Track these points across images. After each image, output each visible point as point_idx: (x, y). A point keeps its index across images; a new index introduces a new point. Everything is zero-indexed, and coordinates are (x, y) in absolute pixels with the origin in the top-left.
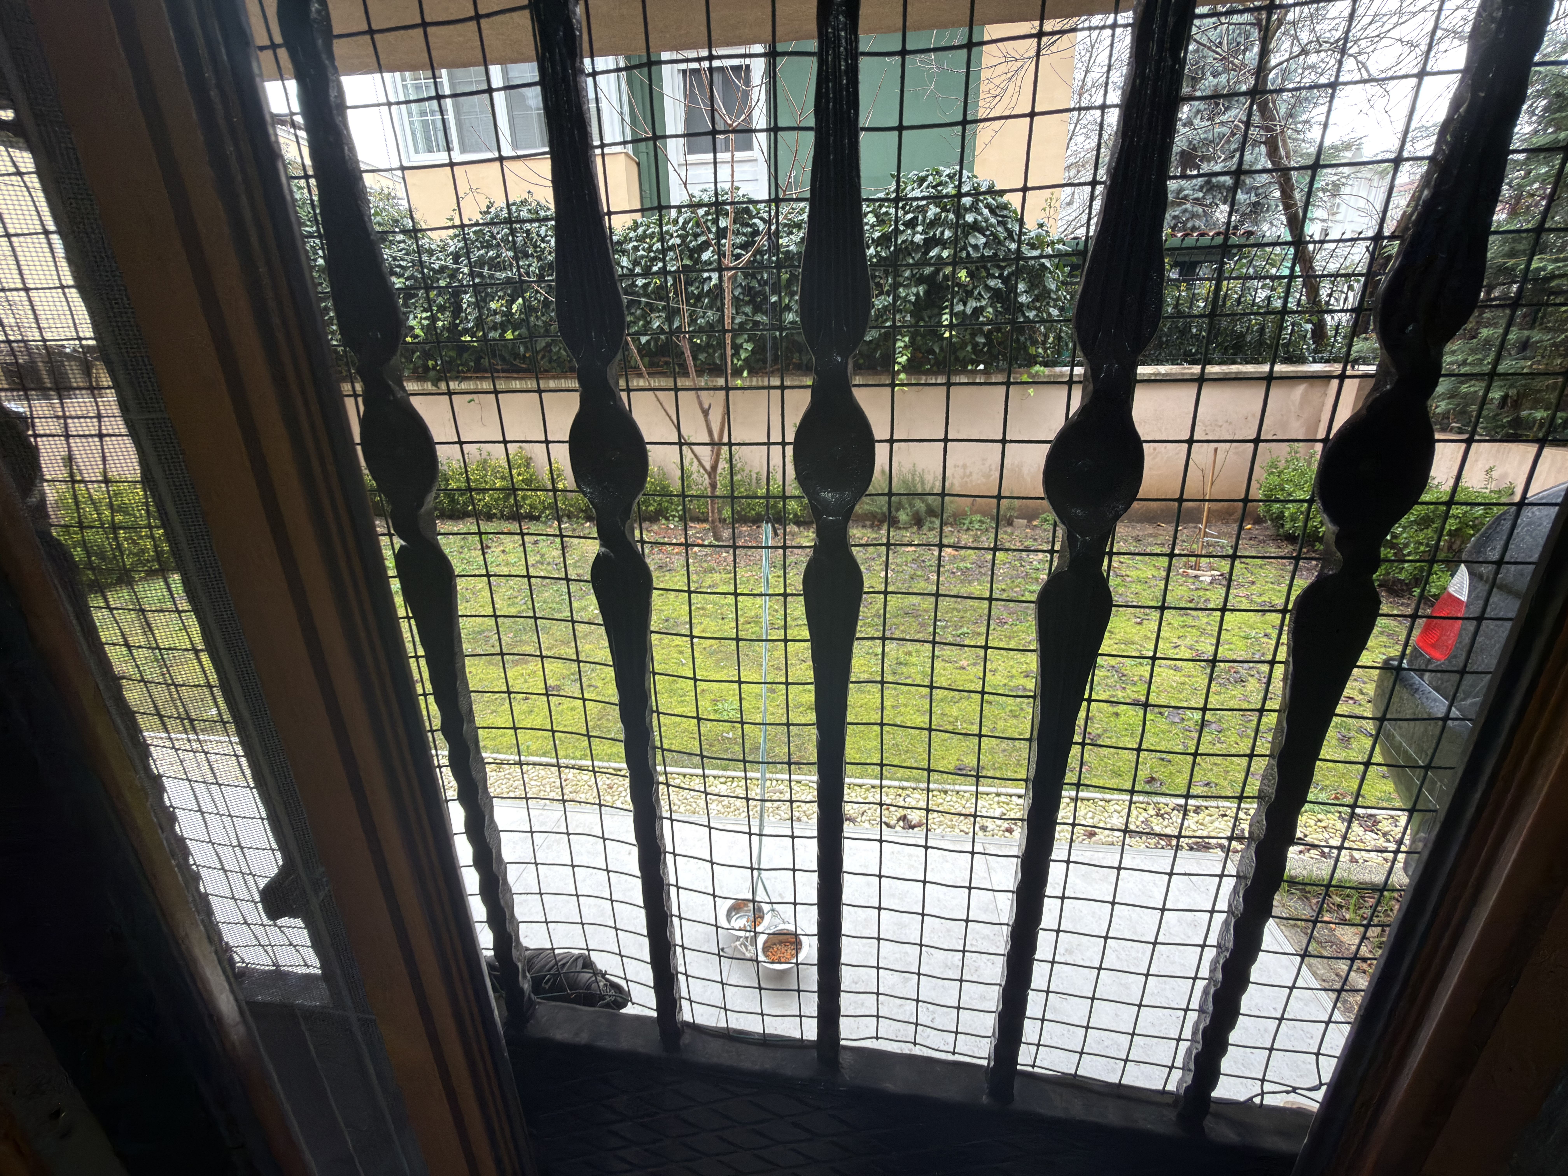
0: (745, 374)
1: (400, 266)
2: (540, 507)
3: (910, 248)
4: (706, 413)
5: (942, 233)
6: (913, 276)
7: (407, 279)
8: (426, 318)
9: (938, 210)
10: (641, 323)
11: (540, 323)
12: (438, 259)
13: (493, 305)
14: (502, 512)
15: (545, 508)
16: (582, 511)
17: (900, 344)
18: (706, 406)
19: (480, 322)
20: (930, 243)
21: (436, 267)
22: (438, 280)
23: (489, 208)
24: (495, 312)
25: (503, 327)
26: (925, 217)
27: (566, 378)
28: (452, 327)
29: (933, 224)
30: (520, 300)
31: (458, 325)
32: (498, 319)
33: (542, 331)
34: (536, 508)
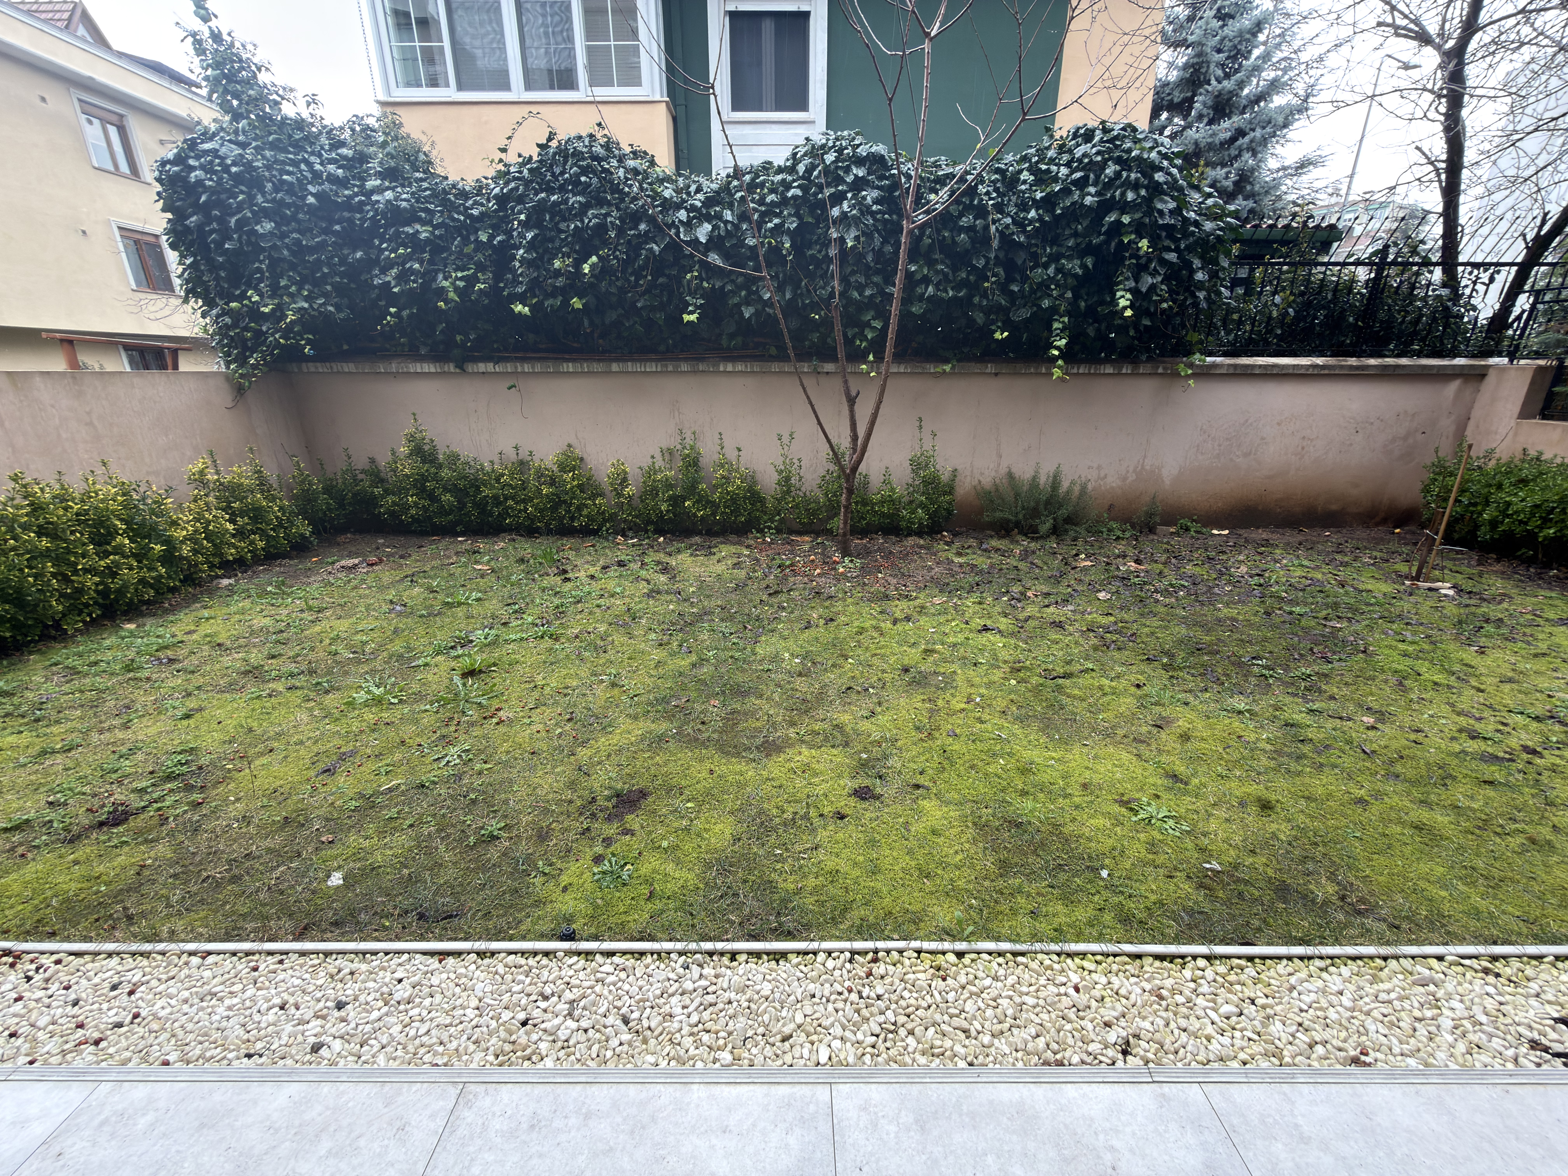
0: (871, 358)
1: (426, 210)
2: (600, 518)
3: (1076, 211)
4: (852, 401)
5: (1123, 194)
6: (1078, 245)
7: (435, 227)
8: (461, 279)
9: (1118, 168)
10: (743, 293)
11: (613, 290)
12: (476, 203)
13: (557, 264)
14: (547, 525)
15: (605, 521)
16: (652, 523)
17: (1056, 325)
18: (854, 394)
19: (534, 285)
20: (1105, 206)
21: (475, 212)
22: (476, 231)
23: (550, 139)
24: (558, 273)
25: (566, 293)
26: (1098, 177)
27: (633, 360)
28: (494, 291)
29: (1110, 184)
30: (594, 259)
31: (503, 289)
32: (560, 282)
33: (614, 299)
34: (593, 520)
